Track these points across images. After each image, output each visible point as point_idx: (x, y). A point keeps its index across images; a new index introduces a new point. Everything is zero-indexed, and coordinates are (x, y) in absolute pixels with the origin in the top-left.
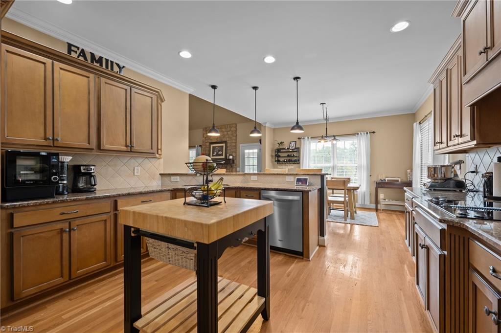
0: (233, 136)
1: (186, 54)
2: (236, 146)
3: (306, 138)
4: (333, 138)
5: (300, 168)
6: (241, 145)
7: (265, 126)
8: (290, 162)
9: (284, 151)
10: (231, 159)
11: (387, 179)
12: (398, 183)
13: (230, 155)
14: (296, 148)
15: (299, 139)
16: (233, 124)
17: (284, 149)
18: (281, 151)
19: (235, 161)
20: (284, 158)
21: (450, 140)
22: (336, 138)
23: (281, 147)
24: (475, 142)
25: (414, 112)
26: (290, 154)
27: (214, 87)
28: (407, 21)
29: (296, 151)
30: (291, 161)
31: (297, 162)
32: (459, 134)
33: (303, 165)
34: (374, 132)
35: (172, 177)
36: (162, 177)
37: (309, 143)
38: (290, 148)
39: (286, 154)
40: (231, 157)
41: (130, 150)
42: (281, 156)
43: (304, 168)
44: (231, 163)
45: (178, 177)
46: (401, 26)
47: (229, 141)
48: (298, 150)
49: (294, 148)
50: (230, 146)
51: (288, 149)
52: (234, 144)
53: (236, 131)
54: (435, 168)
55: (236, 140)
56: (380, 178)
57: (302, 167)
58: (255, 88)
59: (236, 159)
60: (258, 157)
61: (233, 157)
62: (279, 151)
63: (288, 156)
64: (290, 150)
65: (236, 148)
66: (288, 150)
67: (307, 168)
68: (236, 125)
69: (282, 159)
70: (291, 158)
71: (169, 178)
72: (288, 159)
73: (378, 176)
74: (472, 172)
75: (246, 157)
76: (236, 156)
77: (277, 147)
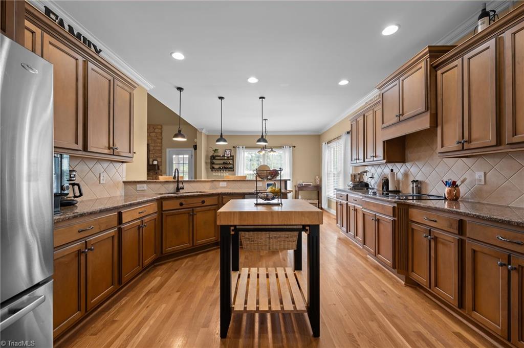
0: (158, 139)
1: (178, 56)
2: (161, 150)
3: (241, 147)
4: (270, 150)
5: (235, 175)
6: (168, 150)
7: (201, 132)
8: (225, 169)
9: (218, 158)
10: (155, 165)
11: (304, 184)
12: (310, 186)
13: (153, 161)
14: (231, 156)
15: (234, 147)
16: (158, 125)
17: (219, 156)
18: (216, 158)
19: (160, 167)
20: (220, 166)
21: (367, 158)
22: (273, 150)
23: (216, 154)
24: (385, 161)
25: (320, 134)
26: (225, 161)
27: (180, 89)
28: (348, 80)
29: (231, 159)
30: (227, 168)
31: (232, 169)
32: (374, 155)
33: (238, 172)
34: (294, 147)
35: (138, 185)
36: (125, 185)
37: (244, 152)
38: (226, 156)
39: (222, 162)
40: (155, 163)
41: (112, 154)
42: (215, 163)
43: (239, 175)
44: (156, 169)
45: (145, 185)
46: (344, 82)
47: (153, 145)
48: (232, 158)
49: (229, 156)
50: (154, 149)
51: (224, 156)
52: (160, 148)
53: (161, 133)
54: (355, 175)
55: (161, 143)
56: (298, 183)
57: (238, 174)
58: (221, 98)
59: (161, 165)
60: (189, 163)
61: (158, 162)
62: (213, 157)
63: (224, 163)
64: (226, 158)
65: (161, 153)
66: (223, 158)
67: (242, 175)
68: (162, 126)
69: (216, 167)
70: (226, 166)
71: (134, 186)
72: (223, 166)
73: (297, 182)
74: (371, 178)
75: (174, 162)
76: (161, 162)
77: (211, 154)
